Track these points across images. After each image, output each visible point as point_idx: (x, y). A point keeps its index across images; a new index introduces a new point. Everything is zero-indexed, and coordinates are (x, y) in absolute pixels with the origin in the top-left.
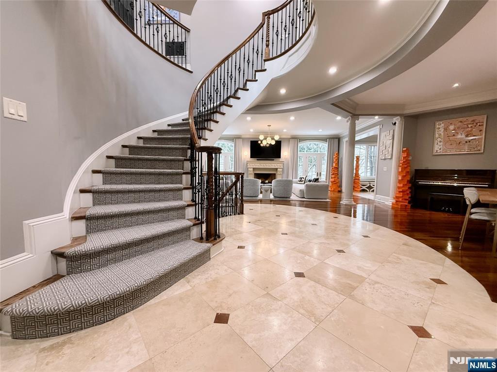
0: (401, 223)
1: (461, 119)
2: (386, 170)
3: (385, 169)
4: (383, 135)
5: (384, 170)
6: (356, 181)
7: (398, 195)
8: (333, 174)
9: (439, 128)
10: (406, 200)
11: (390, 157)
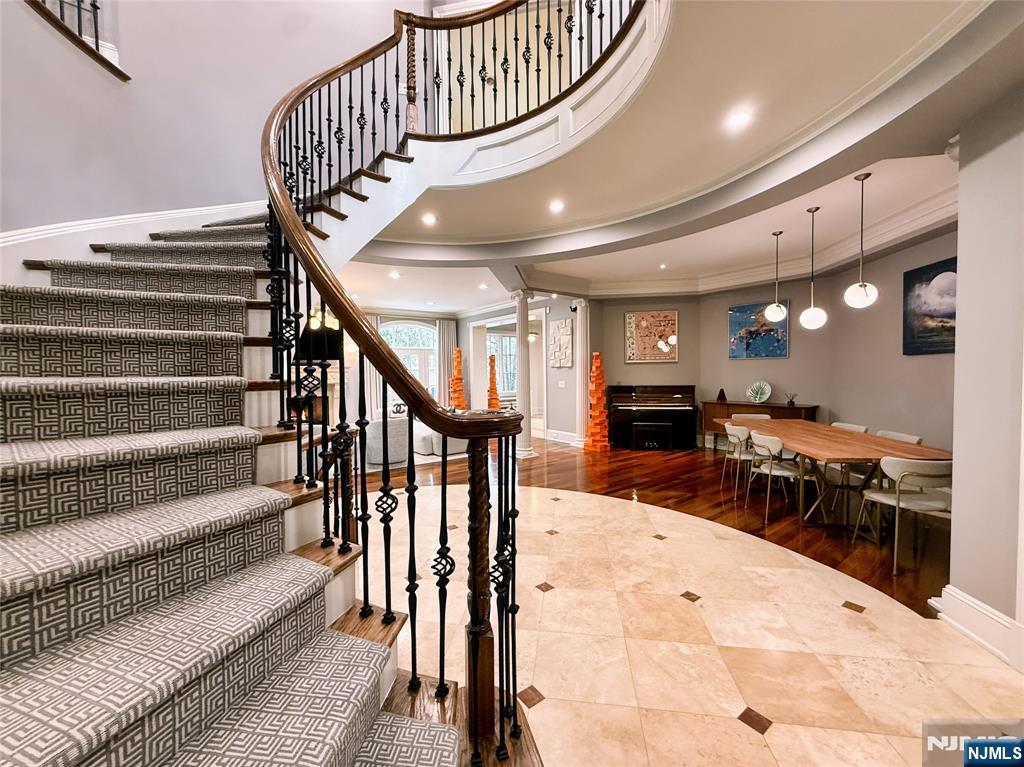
0: (602, 477)
1: (652, 313)
2: (563, 386)
3: (562, 384)
4: (553, 325)
5: (560, 386)
6: (494, 401)
7: (594, 431)
8: (455, 391)
9: (630, 323)
10: (604, 436)
11: (569, 365)
